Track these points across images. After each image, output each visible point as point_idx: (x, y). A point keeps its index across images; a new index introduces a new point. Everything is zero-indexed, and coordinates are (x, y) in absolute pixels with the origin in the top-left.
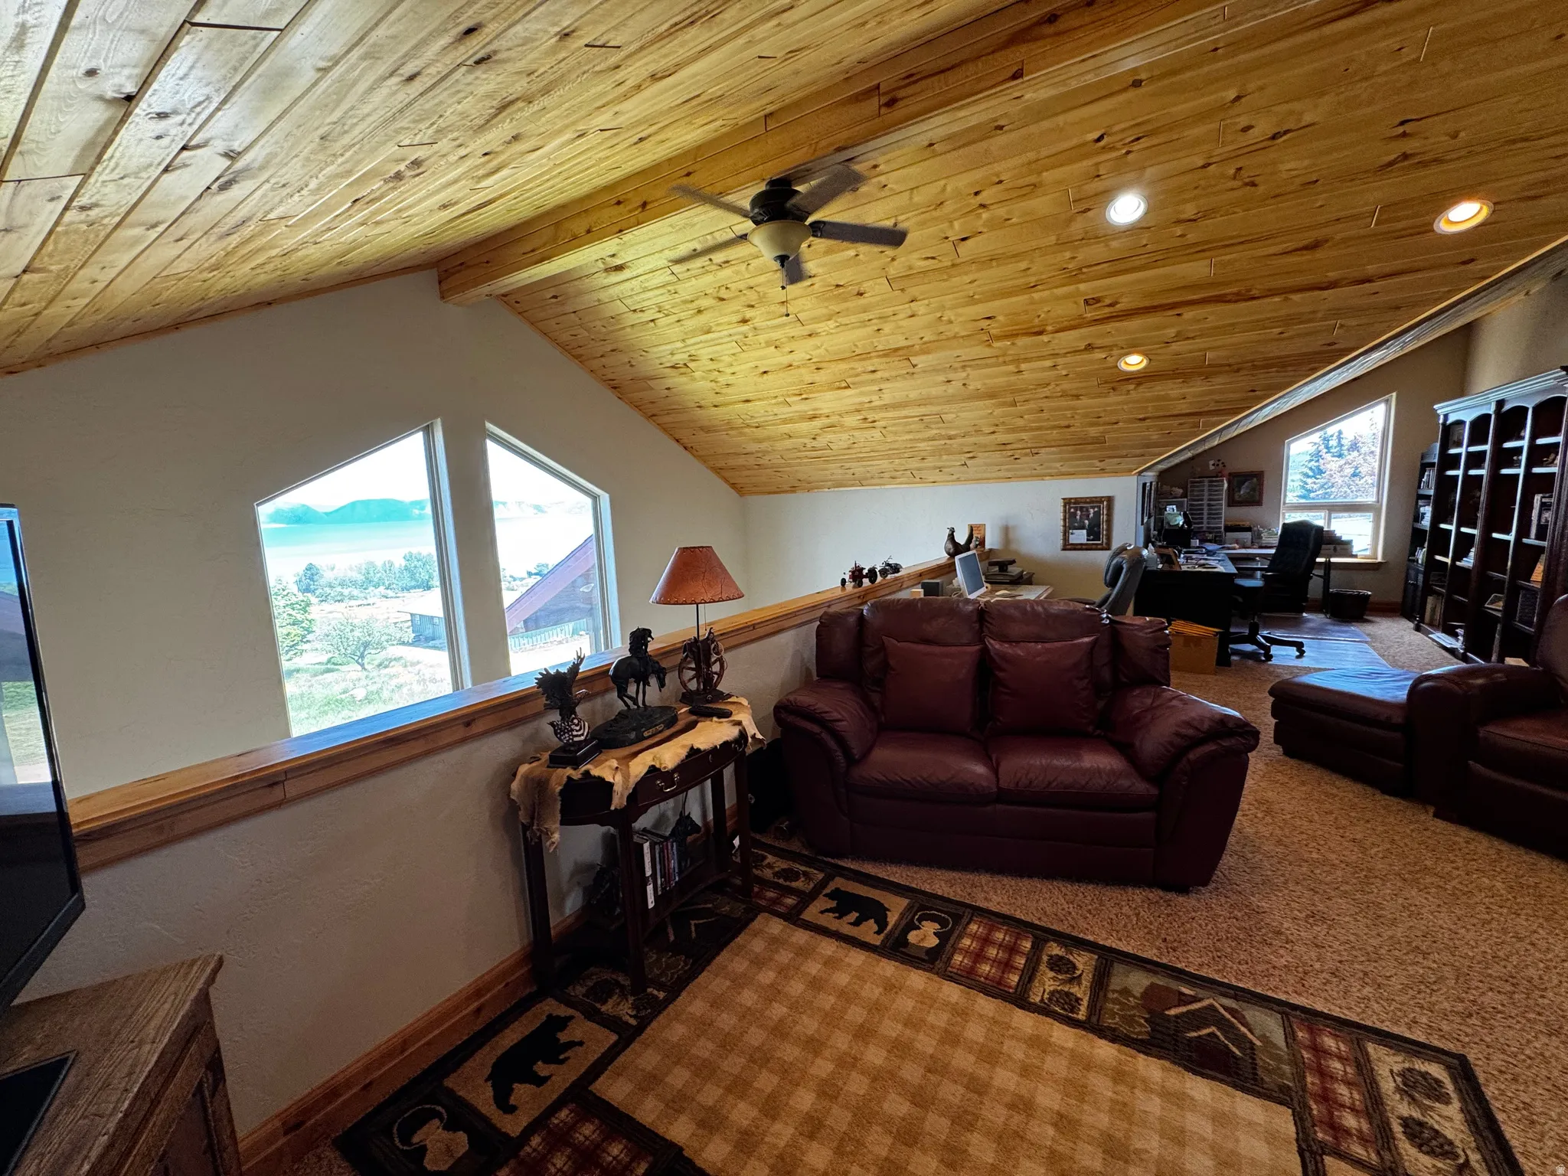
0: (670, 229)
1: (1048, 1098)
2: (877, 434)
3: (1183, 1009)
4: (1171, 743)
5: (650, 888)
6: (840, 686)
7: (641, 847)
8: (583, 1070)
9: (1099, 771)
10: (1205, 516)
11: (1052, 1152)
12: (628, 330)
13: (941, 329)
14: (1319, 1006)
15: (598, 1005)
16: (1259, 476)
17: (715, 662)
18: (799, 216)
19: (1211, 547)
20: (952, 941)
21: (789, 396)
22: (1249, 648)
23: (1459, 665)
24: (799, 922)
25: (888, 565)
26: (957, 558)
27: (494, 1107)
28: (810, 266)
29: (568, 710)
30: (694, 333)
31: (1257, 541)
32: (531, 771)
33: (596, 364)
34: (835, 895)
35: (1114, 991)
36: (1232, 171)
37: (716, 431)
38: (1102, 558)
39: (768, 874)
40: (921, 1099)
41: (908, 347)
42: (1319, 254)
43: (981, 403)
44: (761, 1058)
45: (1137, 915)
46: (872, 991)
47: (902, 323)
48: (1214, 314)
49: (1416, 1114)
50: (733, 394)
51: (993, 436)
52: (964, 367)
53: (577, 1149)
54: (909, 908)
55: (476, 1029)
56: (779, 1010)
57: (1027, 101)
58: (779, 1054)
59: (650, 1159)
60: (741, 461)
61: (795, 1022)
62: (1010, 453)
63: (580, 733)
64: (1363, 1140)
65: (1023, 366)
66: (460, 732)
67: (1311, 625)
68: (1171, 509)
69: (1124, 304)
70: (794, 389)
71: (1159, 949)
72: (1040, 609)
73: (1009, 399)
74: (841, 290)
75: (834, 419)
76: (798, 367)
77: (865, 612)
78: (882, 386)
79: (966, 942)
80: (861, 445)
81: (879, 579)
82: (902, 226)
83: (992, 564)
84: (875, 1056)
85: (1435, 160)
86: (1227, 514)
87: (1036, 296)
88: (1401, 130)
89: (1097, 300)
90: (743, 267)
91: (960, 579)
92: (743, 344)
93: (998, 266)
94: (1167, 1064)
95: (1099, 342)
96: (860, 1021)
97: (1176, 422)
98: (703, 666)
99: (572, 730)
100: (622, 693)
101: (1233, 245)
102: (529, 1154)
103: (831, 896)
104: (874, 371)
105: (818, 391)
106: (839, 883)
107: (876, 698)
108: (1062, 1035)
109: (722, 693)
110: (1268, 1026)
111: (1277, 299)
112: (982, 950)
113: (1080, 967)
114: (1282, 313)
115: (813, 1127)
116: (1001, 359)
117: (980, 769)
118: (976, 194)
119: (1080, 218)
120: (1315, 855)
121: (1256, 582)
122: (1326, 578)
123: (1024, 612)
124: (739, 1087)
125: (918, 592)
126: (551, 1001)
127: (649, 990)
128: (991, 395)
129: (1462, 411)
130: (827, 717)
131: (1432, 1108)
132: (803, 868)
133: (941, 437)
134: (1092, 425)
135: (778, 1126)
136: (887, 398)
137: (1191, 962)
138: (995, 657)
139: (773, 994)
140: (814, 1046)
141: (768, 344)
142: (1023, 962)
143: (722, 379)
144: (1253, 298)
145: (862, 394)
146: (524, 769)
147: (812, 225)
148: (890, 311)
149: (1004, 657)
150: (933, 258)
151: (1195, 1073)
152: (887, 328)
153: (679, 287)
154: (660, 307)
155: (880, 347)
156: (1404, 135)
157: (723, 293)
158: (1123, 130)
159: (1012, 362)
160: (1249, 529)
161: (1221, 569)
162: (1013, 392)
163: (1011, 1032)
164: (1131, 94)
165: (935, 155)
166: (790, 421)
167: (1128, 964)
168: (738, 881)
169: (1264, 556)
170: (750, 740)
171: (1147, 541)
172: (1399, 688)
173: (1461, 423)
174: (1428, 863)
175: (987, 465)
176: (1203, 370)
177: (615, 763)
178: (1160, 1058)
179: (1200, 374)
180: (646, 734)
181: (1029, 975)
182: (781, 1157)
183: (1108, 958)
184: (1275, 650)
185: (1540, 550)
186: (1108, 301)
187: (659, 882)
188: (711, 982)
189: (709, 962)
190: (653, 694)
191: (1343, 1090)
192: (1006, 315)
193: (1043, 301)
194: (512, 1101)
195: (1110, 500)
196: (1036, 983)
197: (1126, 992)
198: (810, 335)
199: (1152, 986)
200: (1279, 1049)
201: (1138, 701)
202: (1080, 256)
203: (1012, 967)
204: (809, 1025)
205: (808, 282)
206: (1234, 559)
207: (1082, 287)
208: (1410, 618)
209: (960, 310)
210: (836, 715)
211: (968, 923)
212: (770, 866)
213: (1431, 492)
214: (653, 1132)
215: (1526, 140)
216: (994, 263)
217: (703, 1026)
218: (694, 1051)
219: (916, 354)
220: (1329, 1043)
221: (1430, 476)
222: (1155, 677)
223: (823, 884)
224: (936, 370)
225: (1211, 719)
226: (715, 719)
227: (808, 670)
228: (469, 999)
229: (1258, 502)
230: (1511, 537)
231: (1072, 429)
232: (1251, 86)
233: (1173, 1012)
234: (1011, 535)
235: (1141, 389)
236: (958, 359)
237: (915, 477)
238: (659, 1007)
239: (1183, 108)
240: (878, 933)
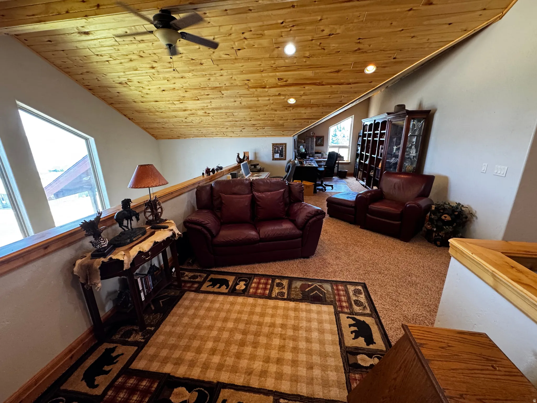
0: (113, 21)
1: (279, 321)
2: (210, 118)
3: (309, 288)
4: (305, 219)
5: (142, 294)
6: (206, 211)
7: (137, 280)
8: (125, 363)
9: (287, 229)
10: (310, 149)
11: (281, 334)
12: (95, 64)
13: (232, 82)
14: (338, 279)
15: (127, 339)
16: (323, 137)
17: (159, 208)
18: (176, 28)
19: (311, 158)
20: (249, 286)
21: (174, 101)
22: (321, 187)
23: (366, 190)
24: (200, 292)
25: (219, 167)
26: (241, 164)
27: (88, 388)
28: (180, 49)
29: (97, 235)
30: (129, 69)
31: (322, 157)
32: (82, 262)
33: (79, 77)
34: (211, 280)
35: (293, 288)
36: (319, 44)
37: (142, 112)
38: (284, 163)
39: (186, 278)
40: (245, 333)
41: (220, 87)
42: (340, 74)
43: (246, 110)
44: (193, 337)
45: (298, 266)
46: (227, 307)
47: (217, 78)
48: (313, 89)
49: (356, 299)
50: (150, 98)
51: (251, 122)
52: (240, 97)
53: (128, 389)
54: (235, 279)
55: (72, 364)
56: (197, 321)
57: (260, 3)
58: (199, 334)
59: (158, 381)
60: (156, 125)
61: (203, 323)
62: (256, 128)
63: (105, 244)
64: (347, 308)
65: (259, 99)
66: (42, 252)
67: (334, 180)
68: (301, 147)
69: (290, 81)
70: (177, 98)
71: (303, 274)
72: (268, 181)
73: (255, 109)
74: (194, 61)
75: (193, 112)
76: (178, 90)
77: (213, 185)
78: (212, 101)
79: (253, 285)
80: (205, 122)
81: (216, 172)
82: (217, 40)
83: (252, 165)
84: (230, 325)
85: (365, 52)
86: (316, 148)
87: (263, 75)
88: (358, 41)
89: (282, 79)
90: (151, 44)
91: (242, 171)
92: (152, 77)
93: (251, 62)
94: (306, 303)
95: (282, 93)
96: (224, 316)
97: (303, 121)
98: (154, 210)
99: (101, 243)
100: (121, 225)
101: (318, 67)
102: (108, 398)
103: (210, 281)
104: (208, 95)
105: (187, 100)
106: (212, 276)
107: (219, 214)
108: (281, 304)
109: (163, 219)
110: (328, 287)
111: (329, 86)
112: (258, 286)
113: (284, 284)
114: (330, 90)
115: (213, 351)
116: (252, 95)
117: (253, 233)
118: (243, 33)
119: (276, 50)
120: (337, 242)
121: (322, 169)
122: (338, 167)
123: (264, 182)
124: (187, 348)
125: (229, 177)
126: (105, 344)
127: (147, 328)
128: (250, 108)
129: (367, 122)
130: (203, 223)
131: (359, 296)
132: (199, 274)
133: (233, 121)
134: (281, 120)
135: (202, 355)
136: (213, 105)
137: (311, 276)
138: (257, 198)
139: (194, 316)
140: (210, 328)
141: (164, 79)
142: (269, 286)
143: (145, 91)
144: (323, 85)
145: (204, 103)
146: (79, 262)
147: (181, 33)
148: (213, 72)
149: (259, 197)
150: (228, 55)
151: (313, 303)
152: (212, 79)
153: (120, 47)
154: (111, 55)
155: (210, 86)
156: (359, 42)
157: (142, 54)
158: (289, 22)
159: (256, 97)
160: (320, 153)
161: (314, 166)
162: (256, 107)
163: (268, 307)
164: (292, 9)
165: (227, 15)
166: (176, 111)
167: (296, 280)
168: (176, 283)
169: (324, 161)
170: (177, 235)
171: (296, 157)
172: (354, 197)
173: (367, 125)
174: (359, 240)
175: (248, 131)
176: (311, 106)
177: (123, 253)
178: (304, 302)
179: (310, 107)
180: (134, 239)
181: (271, 290)
182: (204, 364)
183: (291, 280)
184: (327, 188)
185: (381, 159)
186: (285, 80)
187: (145, 290)
188: (171, 318)
189: (169, 313)
190: (134, 223)
191: (343, 298)
192: (254, 80)
193: (265, 77)
194: (96, 383)
195: (285, 144)
196: (273, 291)
197: (296, 288)
198: (182, 77)
199: (302, 284)
200: (330, 292)
201: (296, 207)
202: (277, 63)
203: (267, 289)
204: (208, 322)
205: (180, 56)
206: (317, 162)
207: (277, 74)
208: (355, 177)
209: (238, 76)
210: (206, 222)
211: (253, 279)
212: (187, 276)
213: (360, 143)
214: (158, 373)
215: (384, 51)
216: (250, 60)
217: (170, 334)
218: (168, 343)
219: (223, 90)
220: (340, 287)
221: (360, 138)
222: (300, 200)
223: (207, 277)
224: (230, 97)
225: (315, 211)
226: (162, 230)
227: (193, 207)
228: (66, 355)
229: (323, 145)
230: (375, 156)
231: (275, 121)
232: (324, 17)
233: (307, 290)
234: (257, 155)
235: (294, 110)
236: (238, 94)
237: (224, 134)
238: (152, 333)
239: (306, 19)
240: (227, 289)
